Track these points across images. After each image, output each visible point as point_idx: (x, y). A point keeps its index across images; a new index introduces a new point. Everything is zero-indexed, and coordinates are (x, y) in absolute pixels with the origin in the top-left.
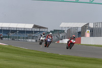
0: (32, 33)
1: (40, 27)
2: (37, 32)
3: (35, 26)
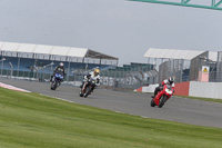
1: (102, 57)
3: (90, 54)
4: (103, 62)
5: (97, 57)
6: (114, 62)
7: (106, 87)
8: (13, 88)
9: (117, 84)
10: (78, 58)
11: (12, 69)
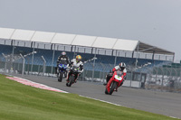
0: (133, 64)
1: (155, 50)
2: (146, 61)
3: (141, 47)
4: (157, 57)
5: (149, 51)
6: (169, 58)
7: (159, 88)
8: (46, 87)
9: (172, 84)
10: (125, 52)
11: (45, 65)
